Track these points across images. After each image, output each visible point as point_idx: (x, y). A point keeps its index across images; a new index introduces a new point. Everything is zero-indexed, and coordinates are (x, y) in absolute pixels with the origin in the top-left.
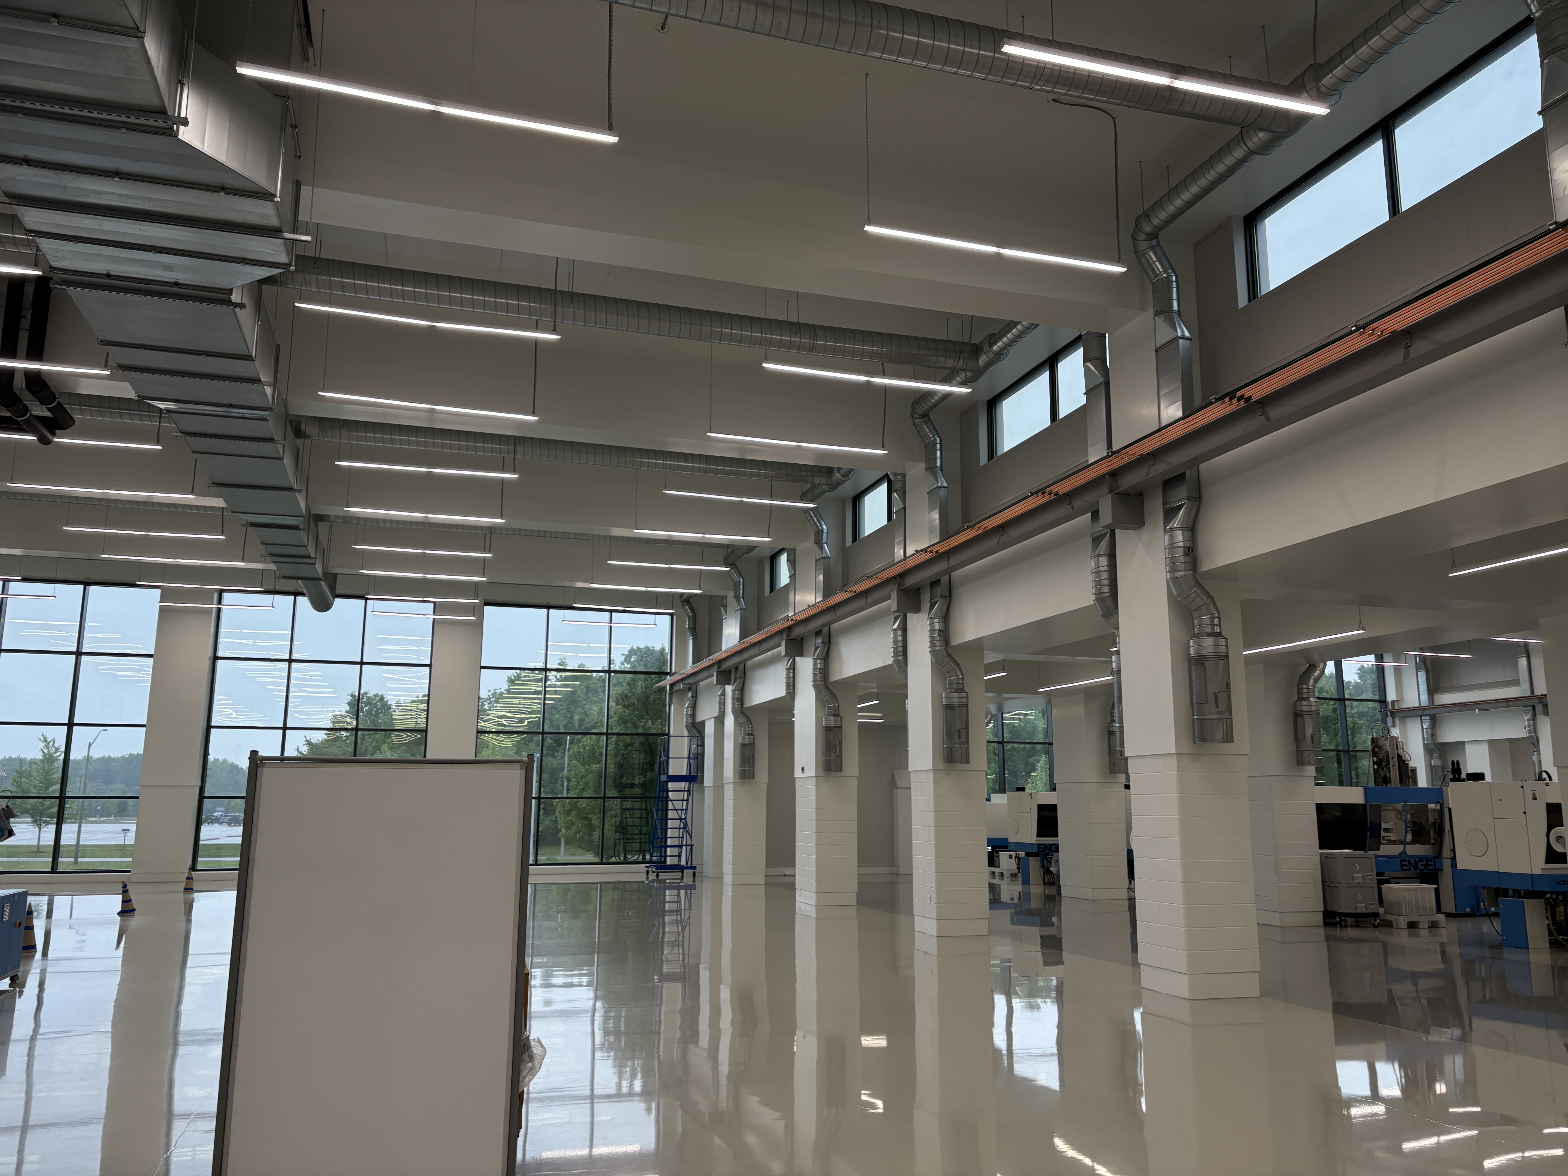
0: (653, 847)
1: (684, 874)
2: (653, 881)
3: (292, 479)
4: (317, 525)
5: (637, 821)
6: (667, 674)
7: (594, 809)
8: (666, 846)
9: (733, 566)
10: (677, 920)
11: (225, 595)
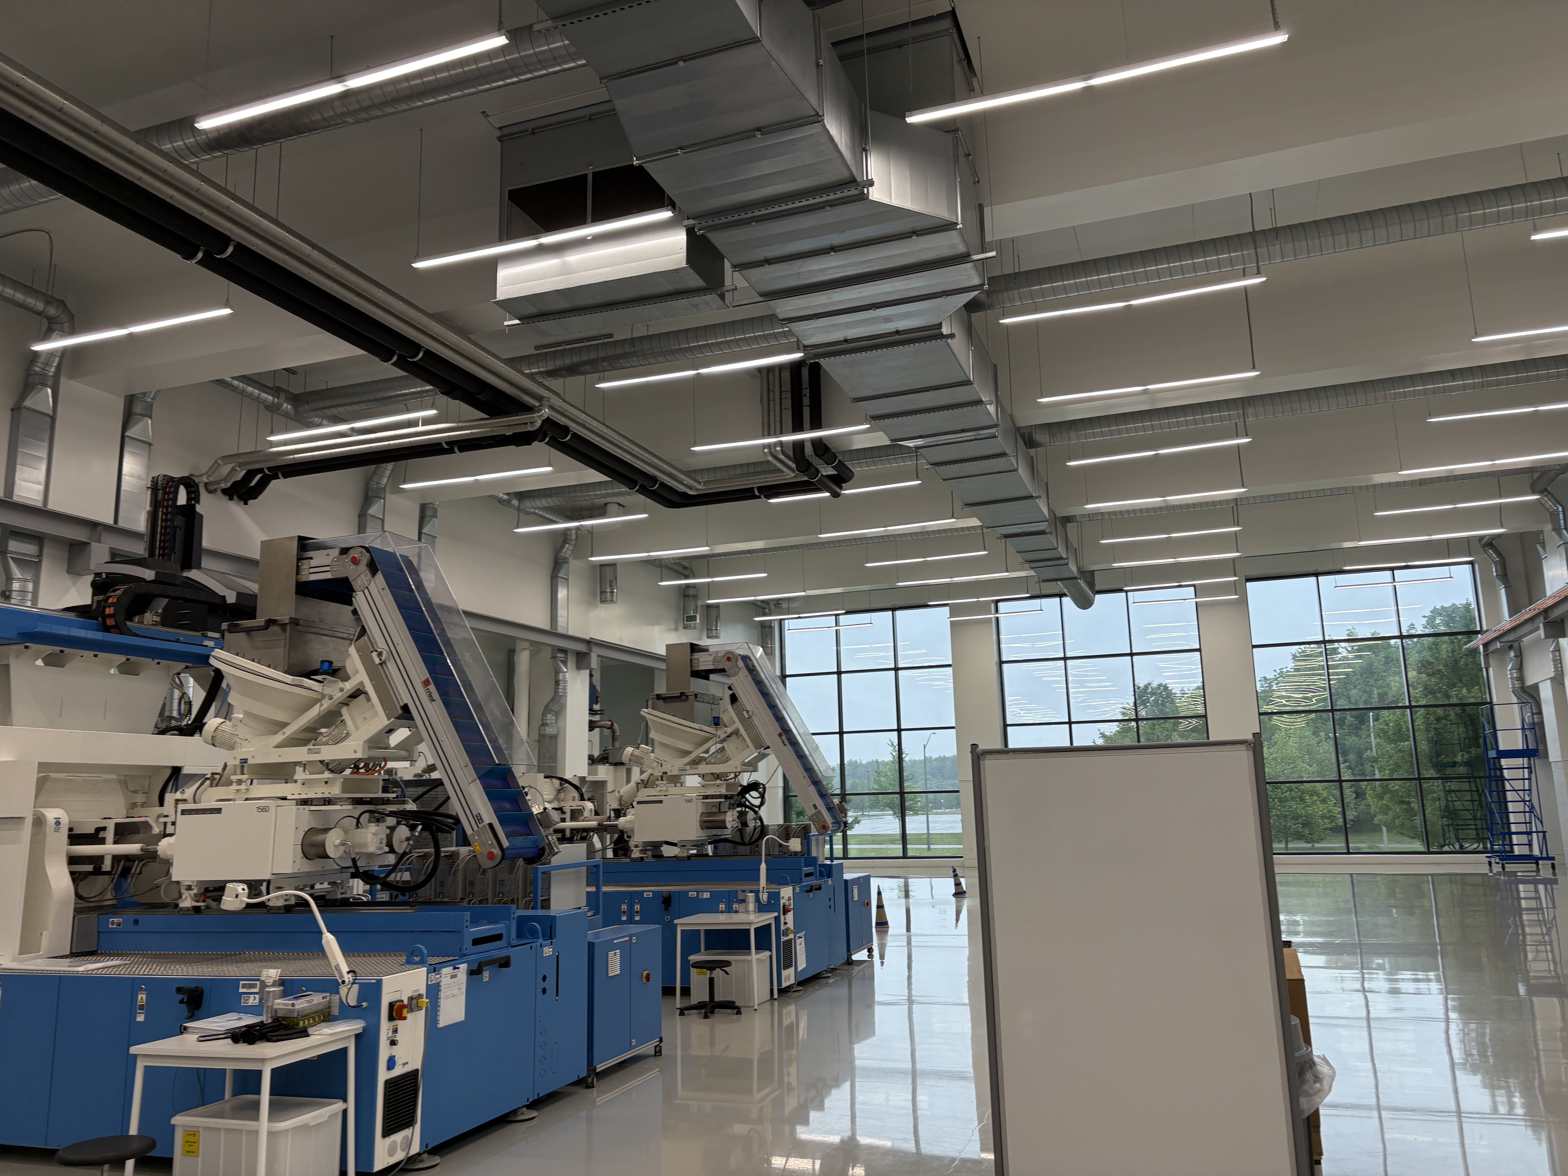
0: (1492, 835)
1: (1540, 866)
2: (1498, 873)
3: (1030, 488)
4: (1065, 528)
5: (1469, 805)
6: (1477, 633)
7: (1409, 791)
8: (1511, 834)
9: (1545, 493)
10: (1539, 920)
11: (1000, 604)
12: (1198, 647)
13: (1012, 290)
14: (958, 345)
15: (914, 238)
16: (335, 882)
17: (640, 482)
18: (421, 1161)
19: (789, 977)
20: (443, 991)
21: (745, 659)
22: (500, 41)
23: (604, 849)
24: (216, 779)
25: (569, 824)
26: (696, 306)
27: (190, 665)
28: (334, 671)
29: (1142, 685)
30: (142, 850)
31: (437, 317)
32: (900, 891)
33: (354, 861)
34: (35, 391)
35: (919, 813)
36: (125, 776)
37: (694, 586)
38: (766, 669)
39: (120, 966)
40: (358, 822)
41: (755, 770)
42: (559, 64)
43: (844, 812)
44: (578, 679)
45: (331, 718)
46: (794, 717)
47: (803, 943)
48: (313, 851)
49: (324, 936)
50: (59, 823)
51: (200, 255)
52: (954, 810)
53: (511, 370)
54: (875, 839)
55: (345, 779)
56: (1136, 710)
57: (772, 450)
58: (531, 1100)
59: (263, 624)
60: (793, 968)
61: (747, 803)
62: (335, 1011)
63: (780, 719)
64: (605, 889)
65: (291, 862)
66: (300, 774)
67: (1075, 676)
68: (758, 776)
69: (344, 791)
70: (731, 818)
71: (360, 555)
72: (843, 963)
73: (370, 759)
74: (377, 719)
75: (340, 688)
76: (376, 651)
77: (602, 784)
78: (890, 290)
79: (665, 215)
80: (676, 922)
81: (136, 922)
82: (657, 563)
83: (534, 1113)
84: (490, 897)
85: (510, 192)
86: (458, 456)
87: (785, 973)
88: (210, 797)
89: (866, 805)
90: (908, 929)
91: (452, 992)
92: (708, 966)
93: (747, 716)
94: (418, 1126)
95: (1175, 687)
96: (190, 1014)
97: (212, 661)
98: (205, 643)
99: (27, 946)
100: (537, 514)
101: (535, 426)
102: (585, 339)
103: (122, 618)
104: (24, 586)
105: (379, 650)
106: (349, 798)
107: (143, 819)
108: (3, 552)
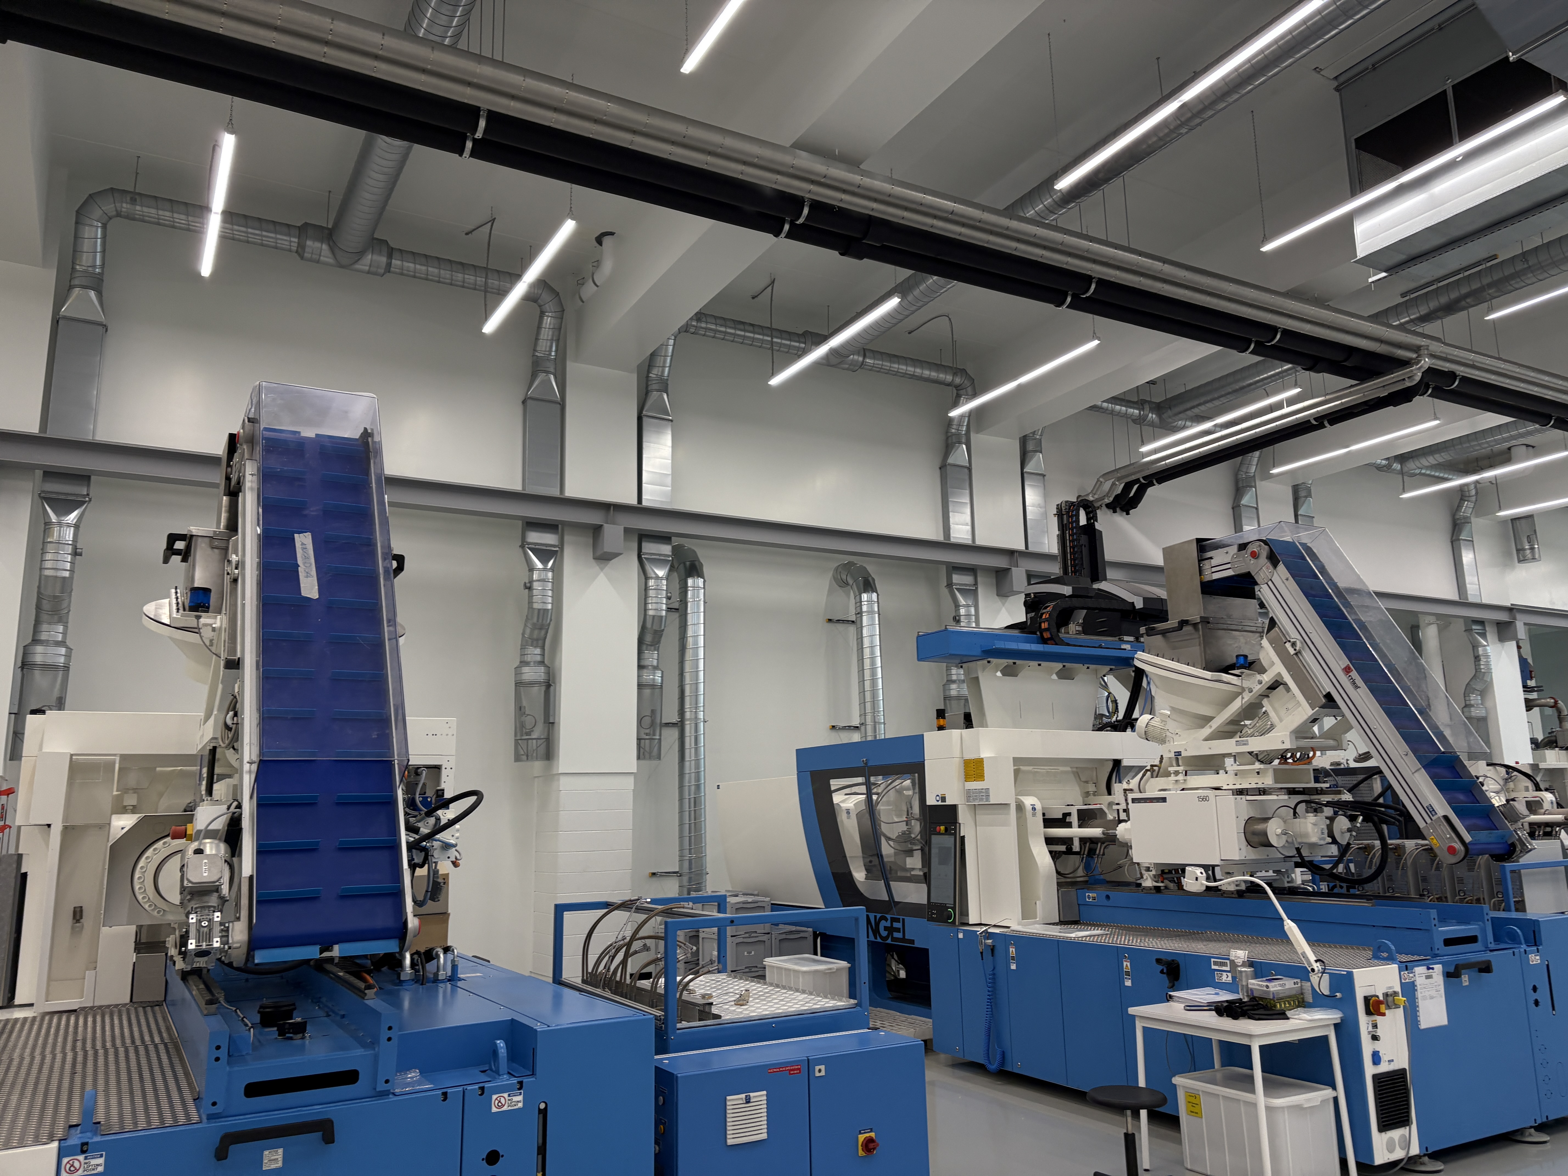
16: (1280, 871)
17: (1555, 416)
18: (1422, 1164)
20: (1419, 990)
24: (1156, 771)
27: (1113, 667)
28: (1248, 664)
30: (1103, 833)
31: (1293, 294)
33: (1298, 850)
34: (954, 450)
36: (1077, 768)
39: (1102, 935)
40: (1295, 813)
44: (1503, 652)
45: (1252, 710)
48: (1256, 839)
49: (1285, 923)
50: (1035, 809)
51: (1069, 299)
53: (1380, 327)
55: (1275, 769)
58: (1538, 1122)
59: (1177, 625)
62: (1309, 998)
65: (1237, 849)
66: (1230, 765)
69: (1276, 782)
71: (1259, 549)
73: (1298, 749)
74: (1300, 708)
75: (1259, 681)
76: (1289, 641)
77: (1556, 772)
81: (1108, 897)
83: (1543, 1137)
84: (1449, 895)
85: (1356, 139)
86: (1329, 430)
88: (1154, 787)
91: (1430, 993)
94: (1414, 1126)
96: (1171, 984)
97: (1136, 663)
98: (1124, 646)
99: (1027, 913)
100: (1424, 474)
101: (1414, 380)
102: (1462, 269)
103: (1054, 630)
104: (968, 611)
105: (1292, 640)
106: (1281, 788)
107: (1098, 806)
108: (950, 585)
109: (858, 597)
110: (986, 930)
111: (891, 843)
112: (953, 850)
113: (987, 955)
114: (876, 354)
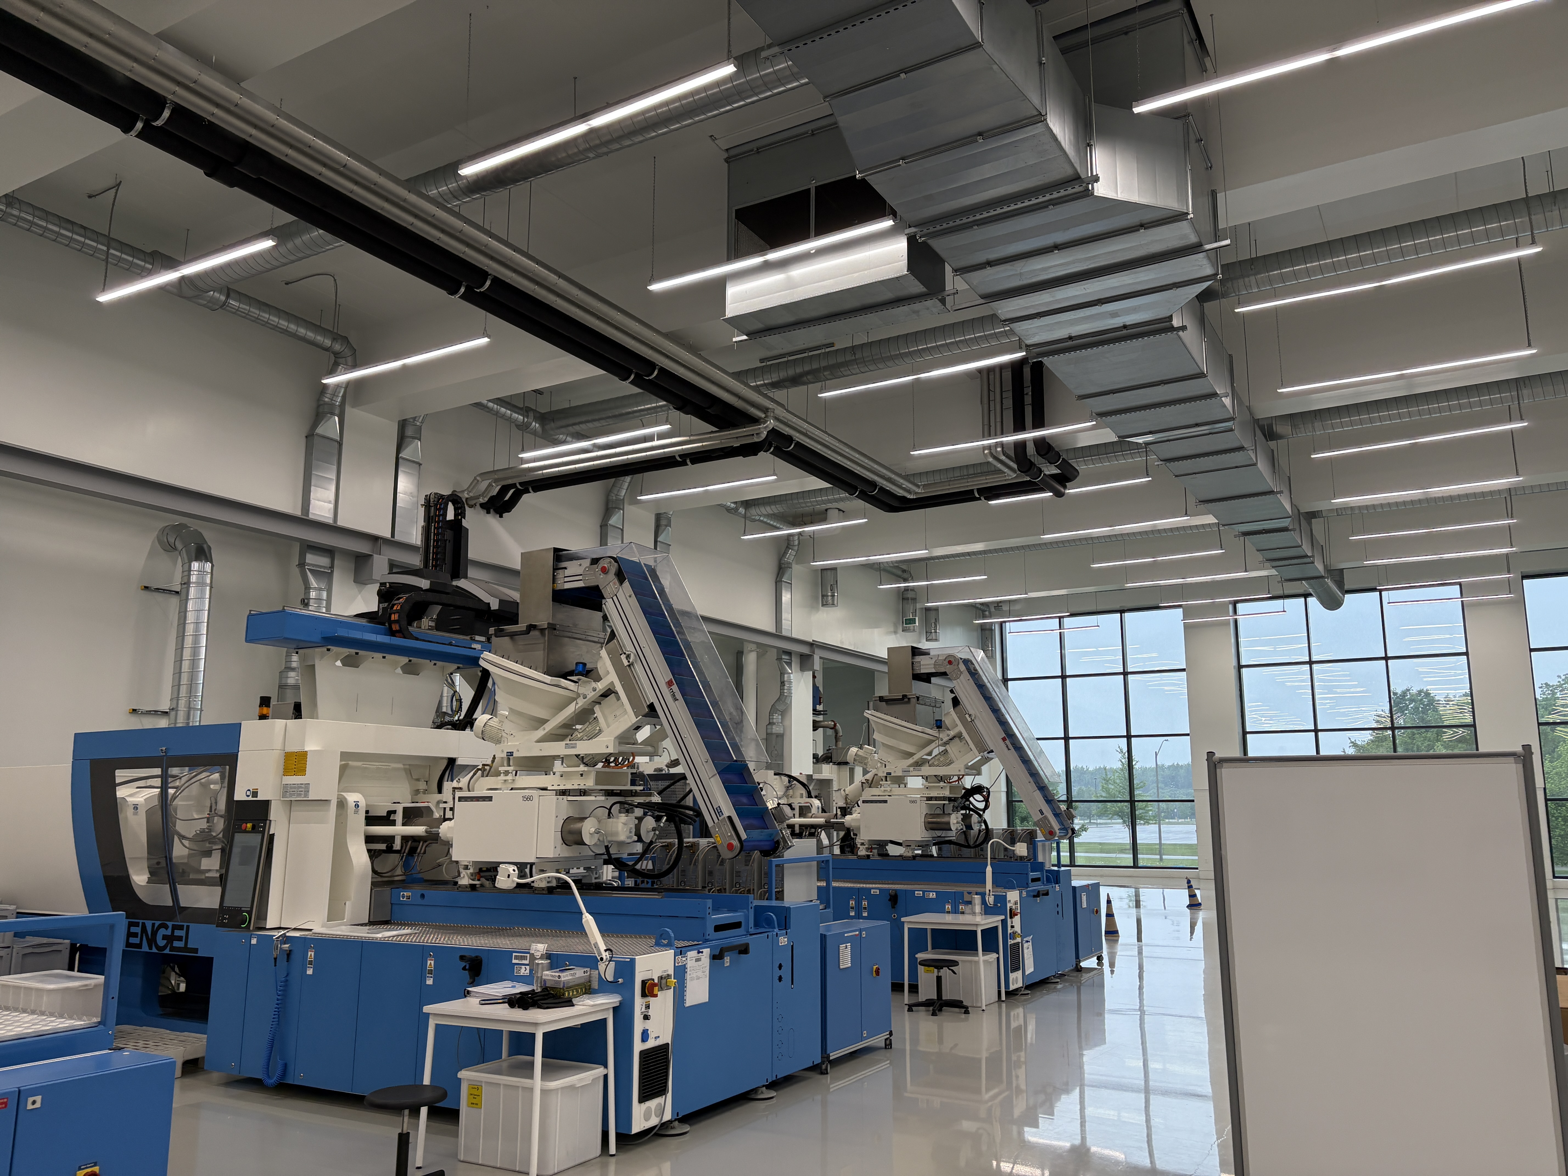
3: (1270, 482)
11: (1239, 606)
12: (1464, 650)
13: (1248, 276)
14: (1191, 337)
15: (1143, 231)
17: (860, 488)
18: (672, 1128)
19: (1016, 980)
20: (688, 973)
21: (967, 662)
22: (729, 69)
23: (831, 845)
24: (486, 770)
25: (797, 820)
26: (917, 312)
27: (461, 666)
28: (587, 672)
29: (1399, 691)
30: (426, 832)
31: (670, 336)
32: (1131, 901)
33: (607, 848)
34: (325, 420)
35: (1151, 822)
36: (409, 765)
37: (913, 589)
38: (988, 673)
39: (411, 934)
40: (610, 813)
41: (979, 774)
42: (783, 85)
43: (1071, 817)
44: (802, 680)
45: (585, 716)
46: (1017, 721)
47: (1031, 947)
48: (570, 838)
49: (584, 916)
50: (358, 806)
51: (462, 290)
52: (1189, 820)
53: (739, 384)
54: (1103, 847)
55: (597, 772)
56: (1392, 717)
57: (993, 451)
58: (770, 1081)
59: (524, 629)
60: (1020, 972)
61: (971, 806)
62: (595, 985)
63: (1003, 723)
64: (834, 884)
65: (553, 847)
66: (558, 766)
67: (1321, 680)
68: (982, 780)
69: (597, 783)
70: (955, 820)
71: (609, 565)
72: (1072, 970)
73: (620, 753)
74: (626, 716)
75: (593, 688)
76: (625, 653)
77: (827, 783)
78: (1116, 285)
79: (887, 224)
80: (903, 919)
81: (423, 896)
82: (876, 566)
83: (773, 1094)
84: (727, 887)
85: (736, 211)
86: (691, 468)
87: (1012, 976)
88: (482, 786)
89: (1093, 812)
90: (1139, 939)
91: (697, 974)
92: (937, 964)
93: (969, 720)
94: (669, 1095)
95: (1439, 693)
96: (471, 980)
97: (482, 663)
98: (474, 646)
99: (334, 915)
100: (762, 521)
101: (761, 437)
102: (808, 349)
103: (404, 623)
104: (320, 594)
105: (627, 653)
106: (601, 790)
107: (425, 804)
108: (302, 565)
109: (186, 566)
110: (285, 934)
111: (186, 843)
112: (258, 849)
113: (282, 962)
114: (242, 296)
